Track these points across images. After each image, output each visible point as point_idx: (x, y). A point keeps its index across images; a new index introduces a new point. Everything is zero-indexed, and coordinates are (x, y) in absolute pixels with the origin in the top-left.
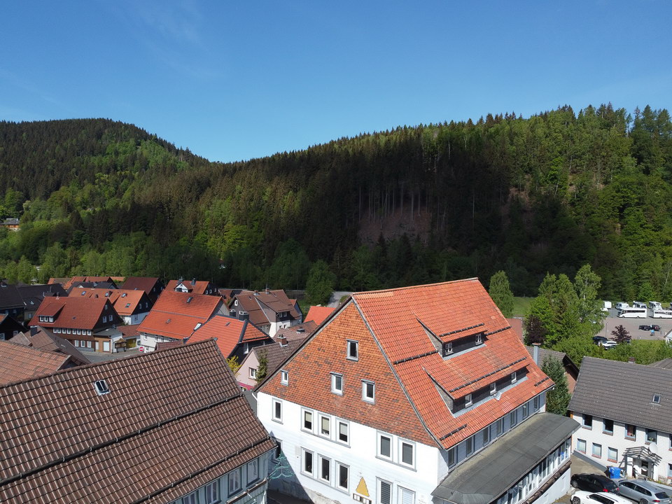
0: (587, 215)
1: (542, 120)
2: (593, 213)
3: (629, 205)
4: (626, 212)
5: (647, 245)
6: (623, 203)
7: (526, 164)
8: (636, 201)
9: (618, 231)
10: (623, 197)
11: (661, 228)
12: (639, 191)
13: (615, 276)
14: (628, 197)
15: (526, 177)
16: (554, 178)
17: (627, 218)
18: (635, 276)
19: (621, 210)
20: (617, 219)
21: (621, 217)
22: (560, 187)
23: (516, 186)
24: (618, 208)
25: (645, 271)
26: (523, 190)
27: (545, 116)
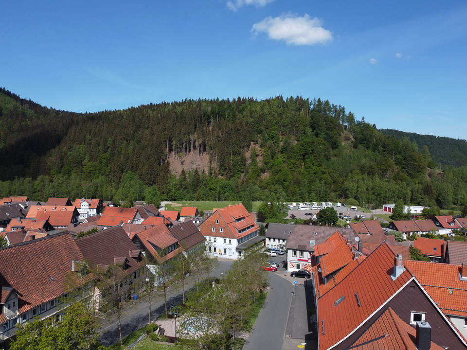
0: (288, 158)
1: (267, 104)
2: (291, 157)
3: (307, 153)
4: (306, 157)
5: (315, 174)
6: (305, 152)
7: (259, 129)
8: (311, 151)
9: (303, 167)
10: (305, 149)
11: (321, 165)
12: (312, 146)
13: (300, 190)
14: (307, 149)
15: (259, 136)
16: (273, 137)
17: (307, 160)
18: (309, 189)
19: (304, 156)
20: (302, 161)
21: (304, 160)
22: (275, 142)
23: (254, 141)
24: (303, 155)
25: (313, 187)
26: (257, 144)
27: (268, 101)
